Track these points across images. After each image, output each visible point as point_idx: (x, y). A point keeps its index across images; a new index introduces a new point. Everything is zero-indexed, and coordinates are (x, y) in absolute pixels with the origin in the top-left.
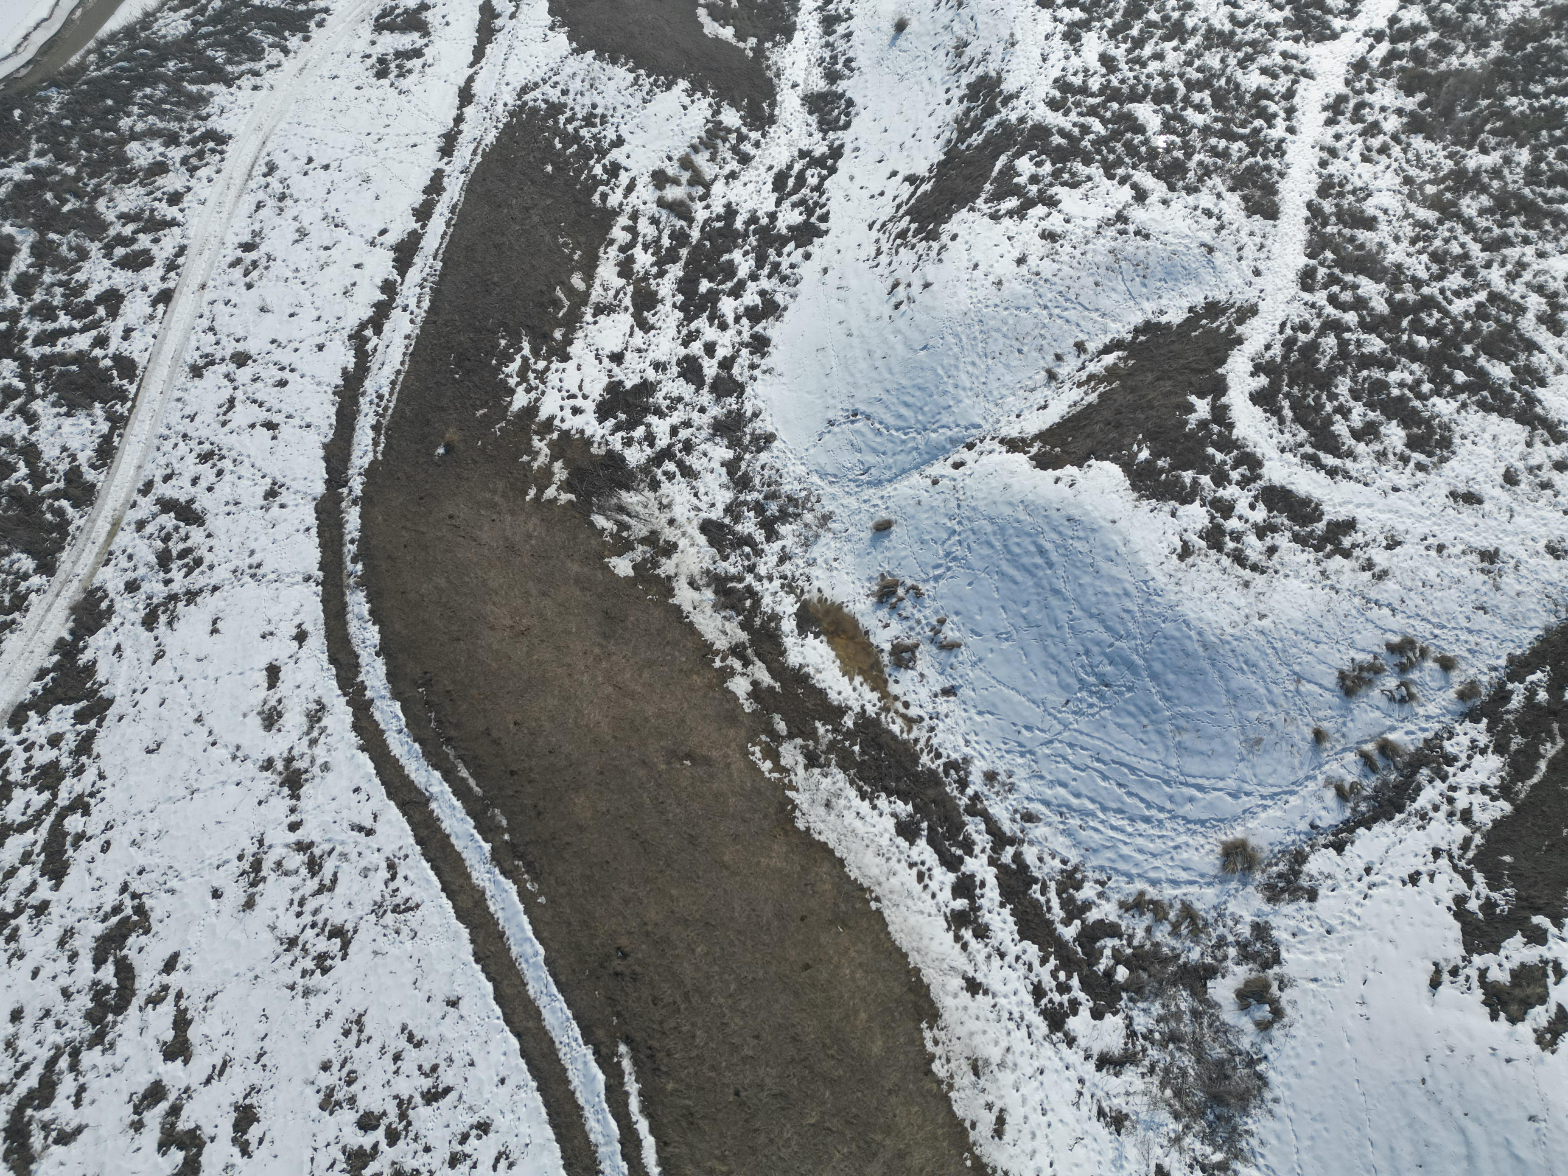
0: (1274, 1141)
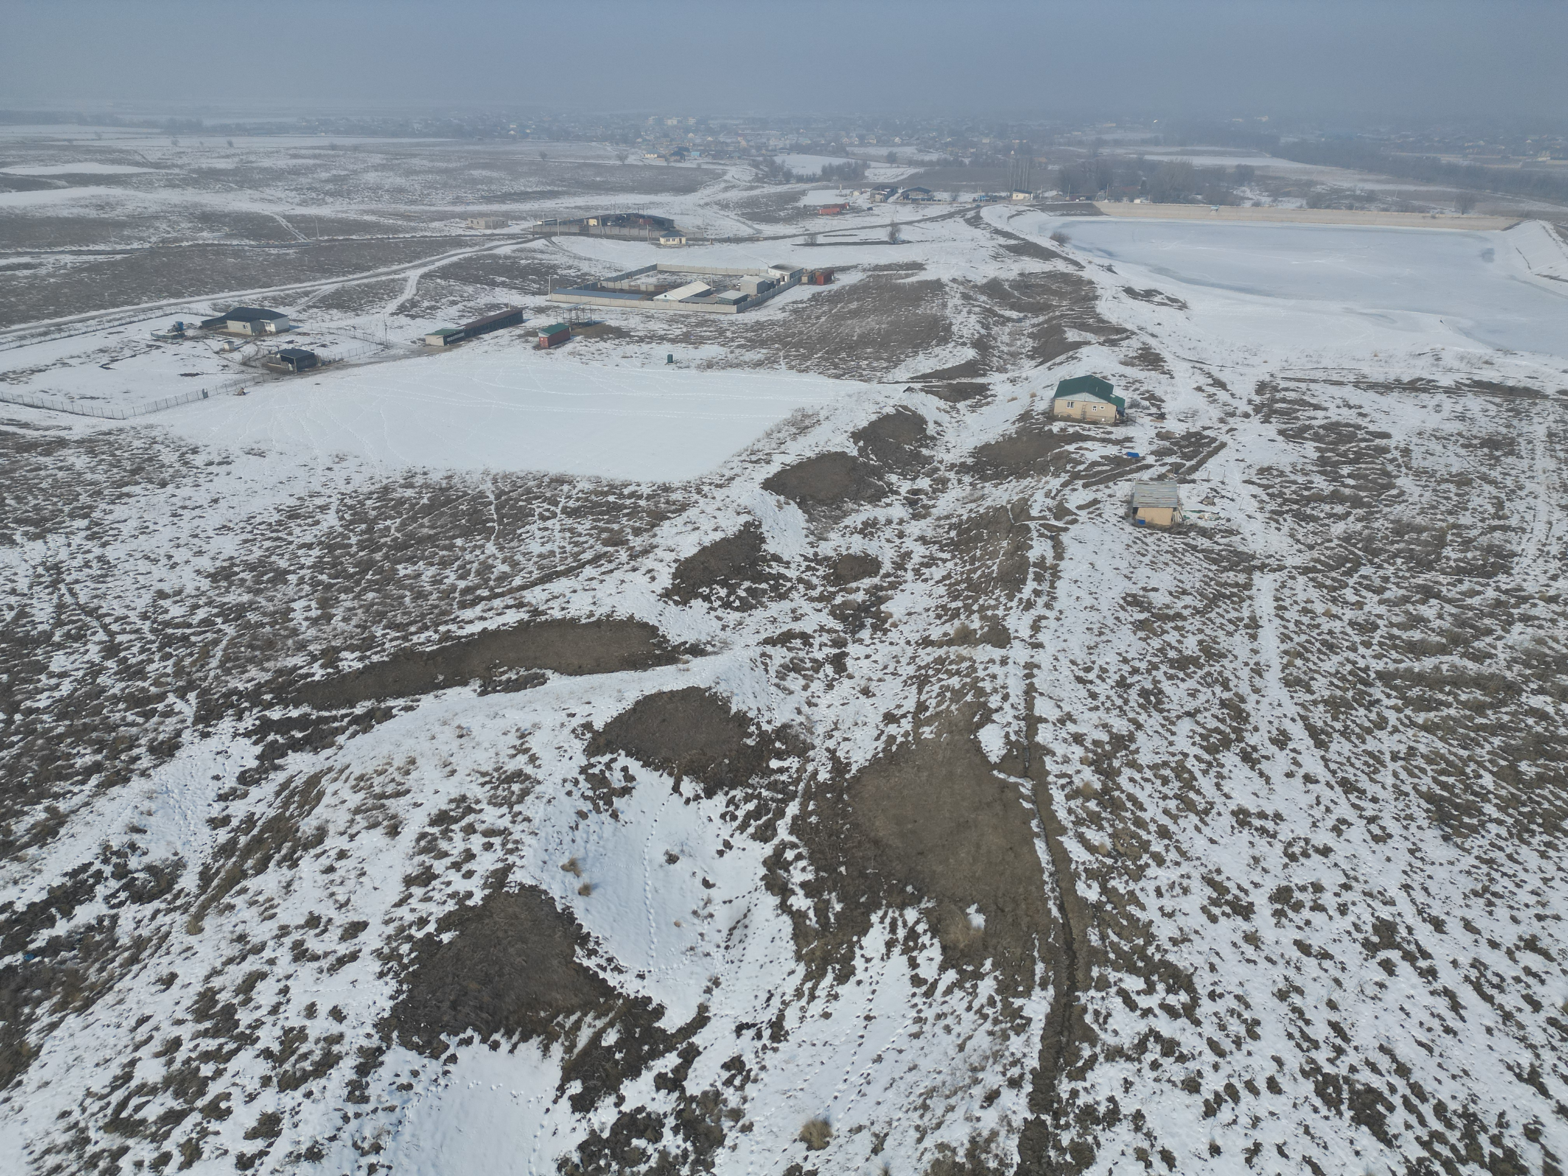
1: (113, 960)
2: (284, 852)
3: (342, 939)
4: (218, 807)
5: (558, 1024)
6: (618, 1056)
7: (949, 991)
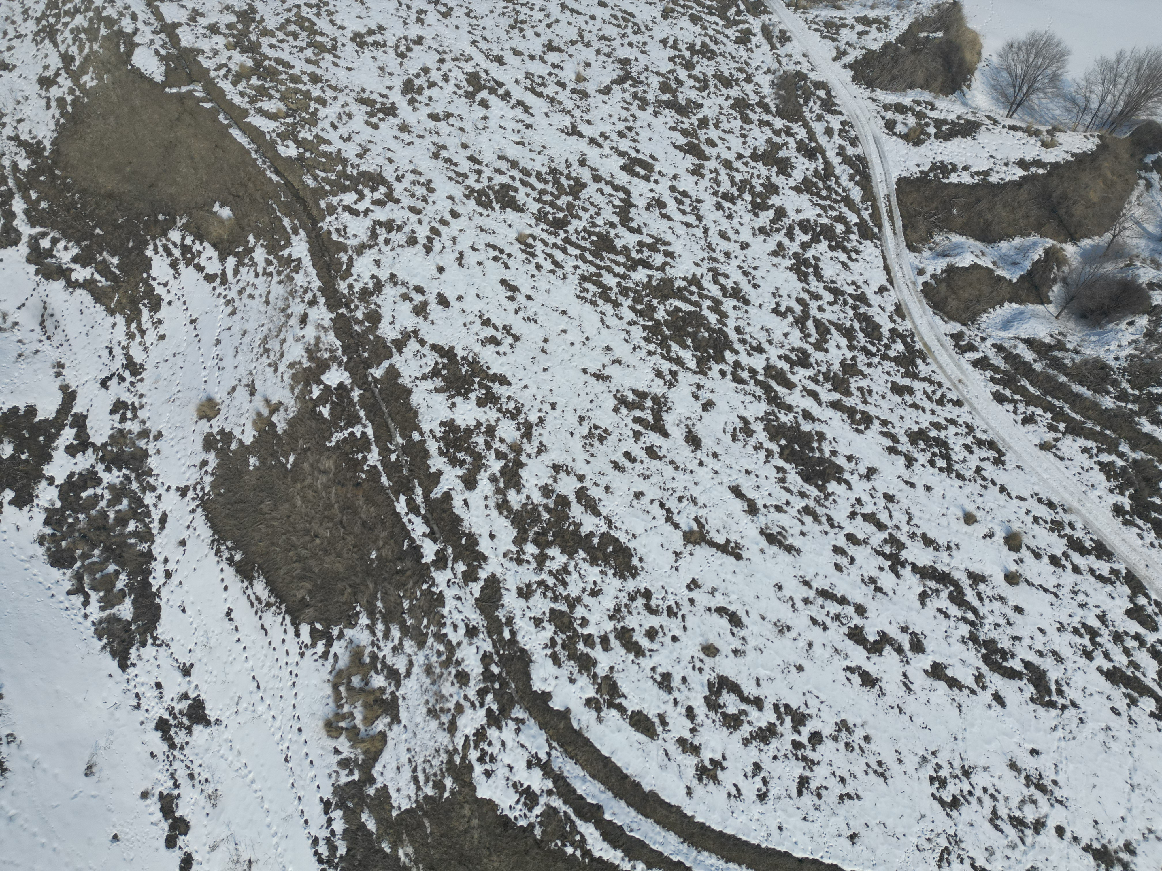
6: (23, 457)
7: (236, 272)
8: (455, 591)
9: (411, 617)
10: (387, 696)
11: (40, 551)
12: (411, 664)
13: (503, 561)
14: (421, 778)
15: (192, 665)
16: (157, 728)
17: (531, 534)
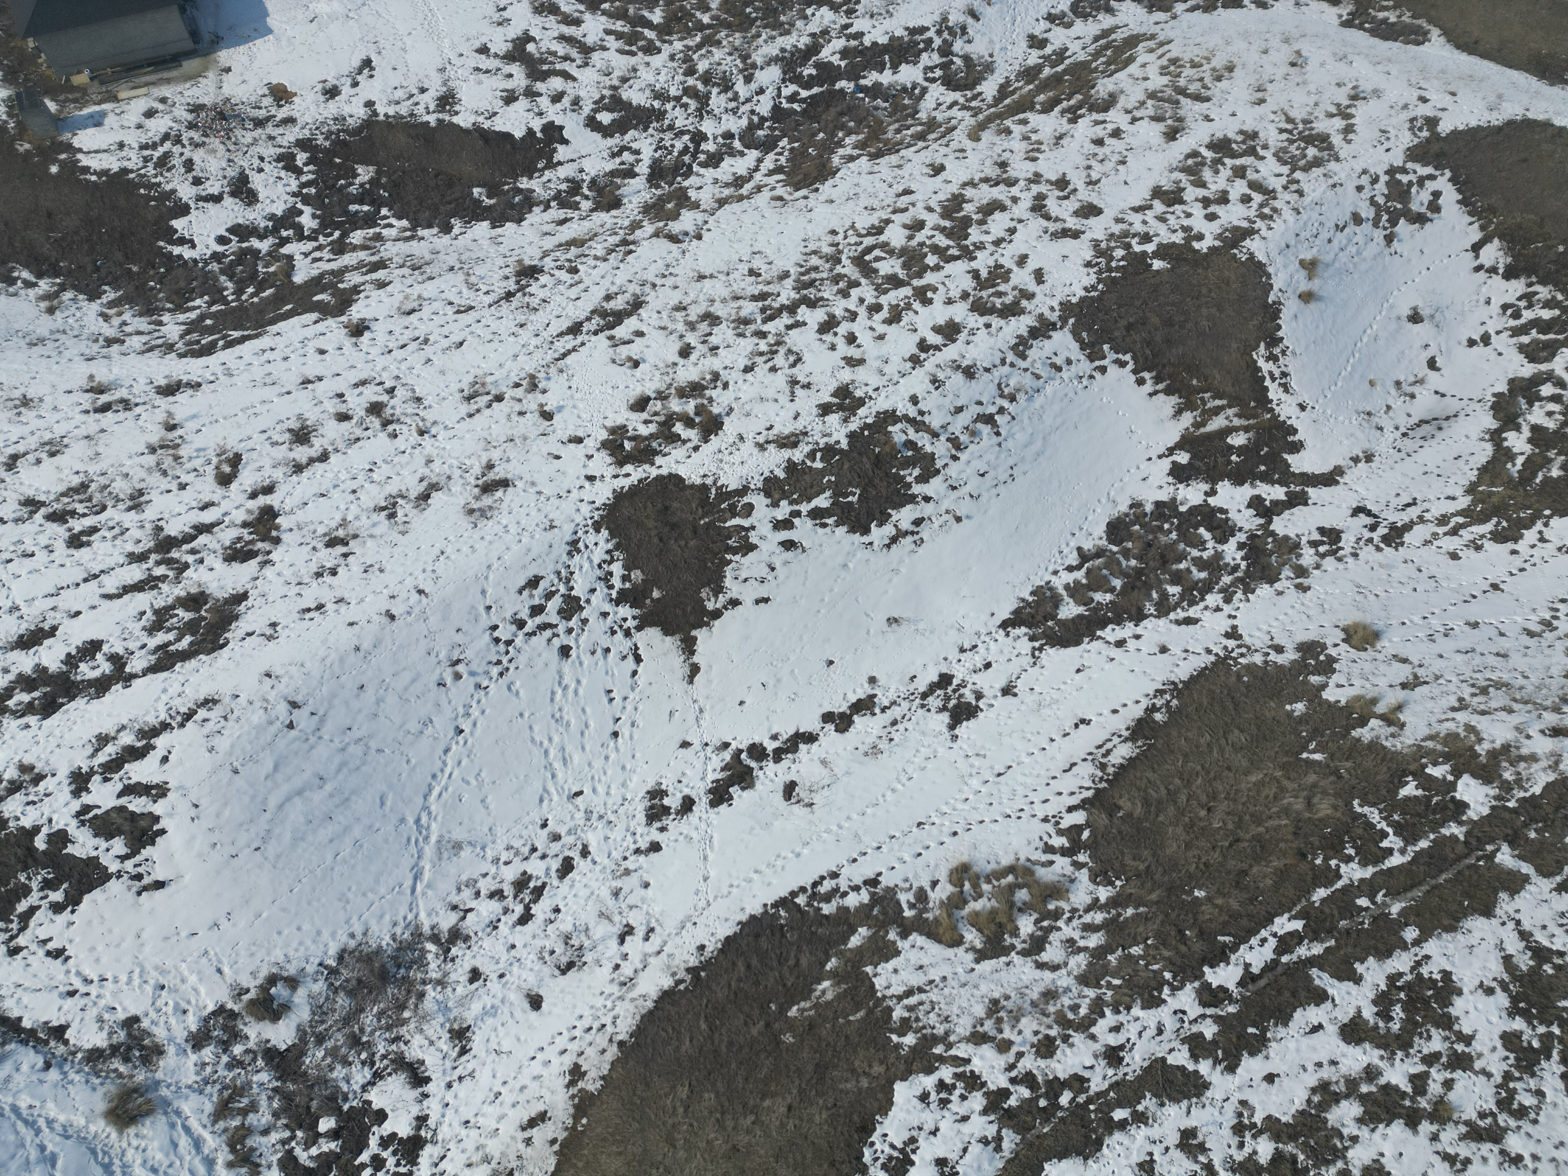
0: (387, 918)
1: (908, 128)
2: (1072, 102)
3: (1076, 213)
4: (1044, 25)
5: (1202, 399)
6: (1234, 458)
8: (1170, 1024)
9: (1119, 960)
10: (1008, 940)
11: (1123, 508)
12: (1055, 968)
13: (1234, 1100)
14: (912, 1001)
15: (1015, 695)
16: (942, 676)
17: (1290, 1148)
